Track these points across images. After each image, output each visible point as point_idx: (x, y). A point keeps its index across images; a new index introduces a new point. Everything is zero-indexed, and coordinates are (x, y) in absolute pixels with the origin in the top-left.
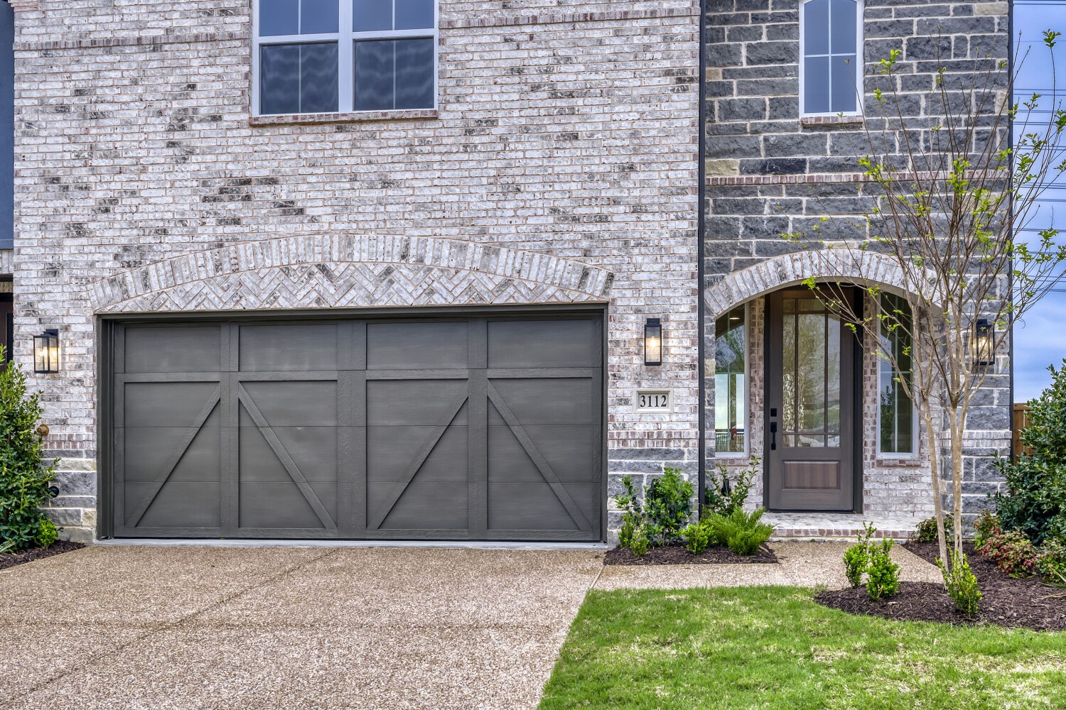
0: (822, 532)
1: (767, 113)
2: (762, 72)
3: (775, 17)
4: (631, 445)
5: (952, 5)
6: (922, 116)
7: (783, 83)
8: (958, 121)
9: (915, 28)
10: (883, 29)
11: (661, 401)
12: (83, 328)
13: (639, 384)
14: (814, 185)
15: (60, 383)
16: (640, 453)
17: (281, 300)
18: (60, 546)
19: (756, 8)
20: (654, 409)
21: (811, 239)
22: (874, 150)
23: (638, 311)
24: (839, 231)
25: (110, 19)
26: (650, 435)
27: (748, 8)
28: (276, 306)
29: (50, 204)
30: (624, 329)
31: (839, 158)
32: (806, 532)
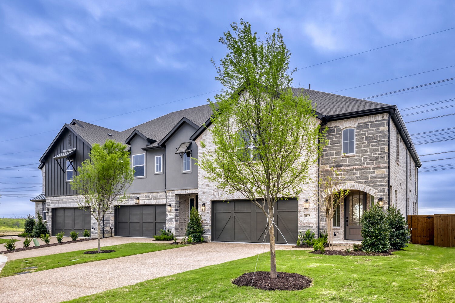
0: (346, 244)
1: (335, 155)
2: (333, 146)
3: (336, 134)
4: (303, 225)
5: (375, 128)
6: (368, 153)
7: (338, 148)
8: (376, 154)
9: (367, 134)
10: (360, 135)
11: (309, 216)
12: (208, 203)
13: (304, 213)
14: (345, 170)
15: (205, 213)
16: (304, 226)
17: (240, 197)
18: (204, 242)
19: (332, 133)
20: (307, 218)
21: (344, 181)
22: (357, 161)
23: (304, 198)
24: (350, 179)
25: (213, 147)
26: (306, 223)
27: (331, 133)
28: (240, 198)
29: (204, 181)
30: (301, 202)
31: (350, 163)
32: (343, 244)
